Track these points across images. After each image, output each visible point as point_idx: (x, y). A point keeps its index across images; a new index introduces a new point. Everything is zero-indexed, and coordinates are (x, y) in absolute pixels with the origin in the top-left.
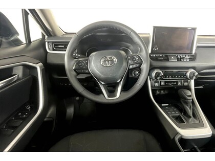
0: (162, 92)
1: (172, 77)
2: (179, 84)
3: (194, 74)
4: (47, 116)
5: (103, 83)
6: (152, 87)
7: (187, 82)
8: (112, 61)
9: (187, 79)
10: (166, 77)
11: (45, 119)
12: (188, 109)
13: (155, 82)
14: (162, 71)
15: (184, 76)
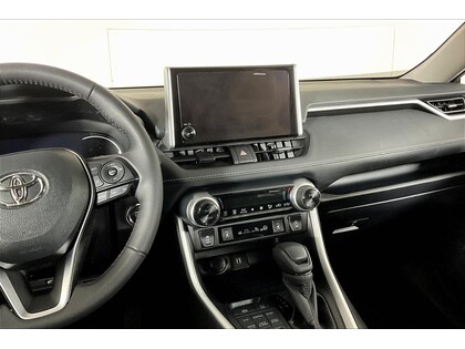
0: (239, 261)
1: (249, 211)
2: (278, 228)
3: (308, 193)
5: (7, 266)
6: (194, 251)
7: (298, 218)
8: (32, 186)
9: (294, 210)
10: (230, 214)
12: (304, 304)
13: (203, 234)
14: (216, 197)
15: (283, 202)
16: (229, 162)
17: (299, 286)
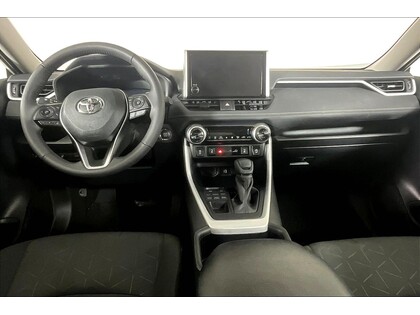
0: (226, 171)
1: (224, 139)
2: (244, 152)
4: (7, 215)
5: (84, 143)
7: (258, 148)
11: (2, 221)
13: (198, 149)
14: (205, 128)
15: (246, 136)
16: (218, 109)
17: (242, 182)
